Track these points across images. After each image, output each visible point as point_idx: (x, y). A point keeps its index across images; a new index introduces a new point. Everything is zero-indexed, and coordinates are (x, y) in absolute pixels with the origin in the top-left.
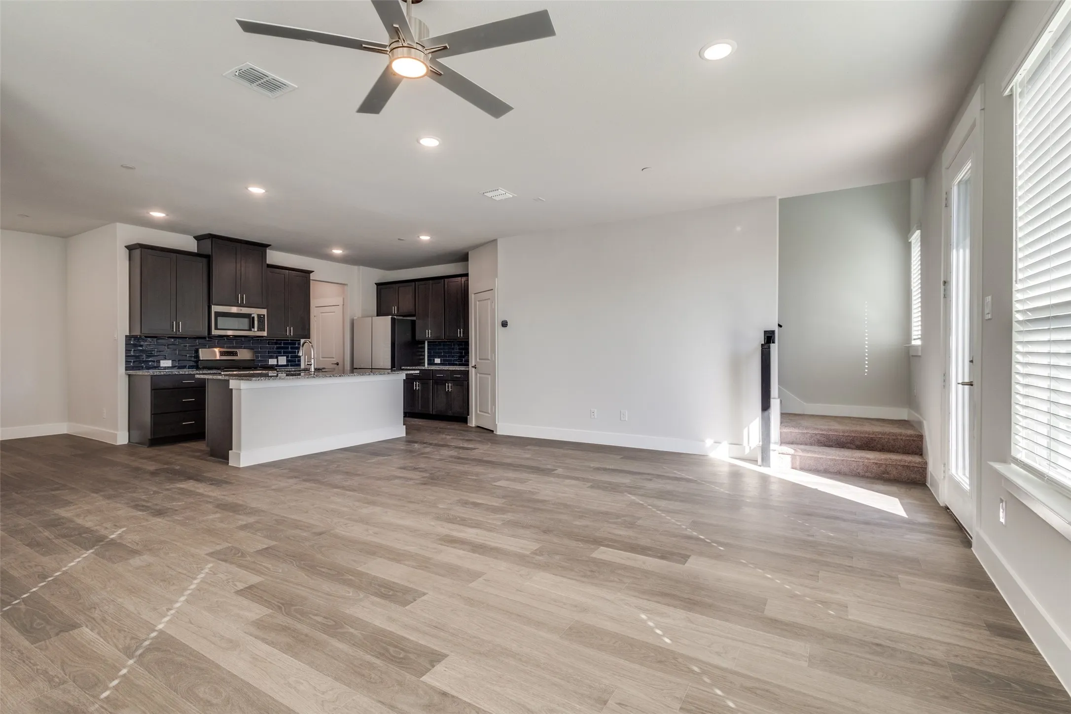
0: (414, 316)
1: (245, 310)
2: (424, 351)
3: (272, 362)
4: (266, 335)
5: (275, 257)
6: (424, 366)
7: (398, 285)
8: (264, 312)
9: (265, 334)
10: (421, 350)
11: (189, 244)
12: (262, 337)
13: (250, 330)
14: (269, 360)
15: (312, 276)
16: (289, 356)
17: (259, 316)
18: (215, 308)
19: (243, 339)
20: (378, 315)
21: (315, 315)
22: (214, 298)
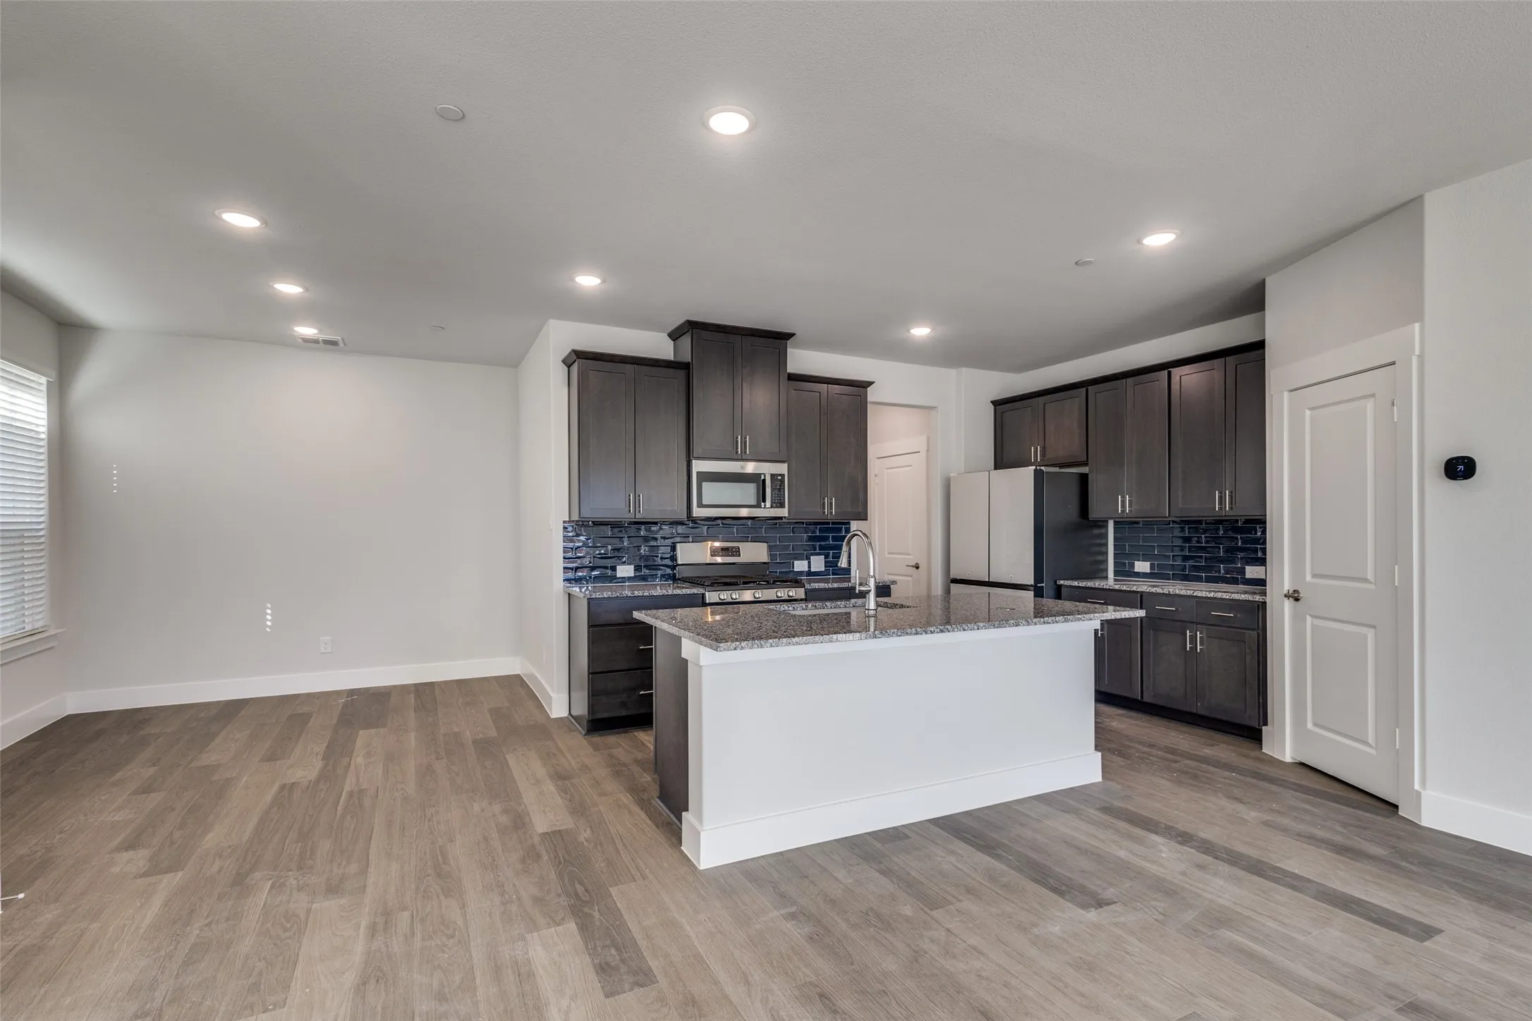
0: (1085, 464)
1: (750, 468)
2: (1106, 545)
3: (800, 566)
4: (787, 515)
5: (801, 360)
6: (1106, 578)
7: (1041, 399)
8: (782, 469)
9: (784, 512)
10: (1098, 541)
11: (659, 346)
12: (781, 518)
13: (758, 506)
14: (795, 562)
15: (872, 395)
16: (828, 554)
17: (773, 476)
18: (699, 466)
19: (749, 522)
20: (996, 468)
21: (877, 472)
22: (697, 449)
